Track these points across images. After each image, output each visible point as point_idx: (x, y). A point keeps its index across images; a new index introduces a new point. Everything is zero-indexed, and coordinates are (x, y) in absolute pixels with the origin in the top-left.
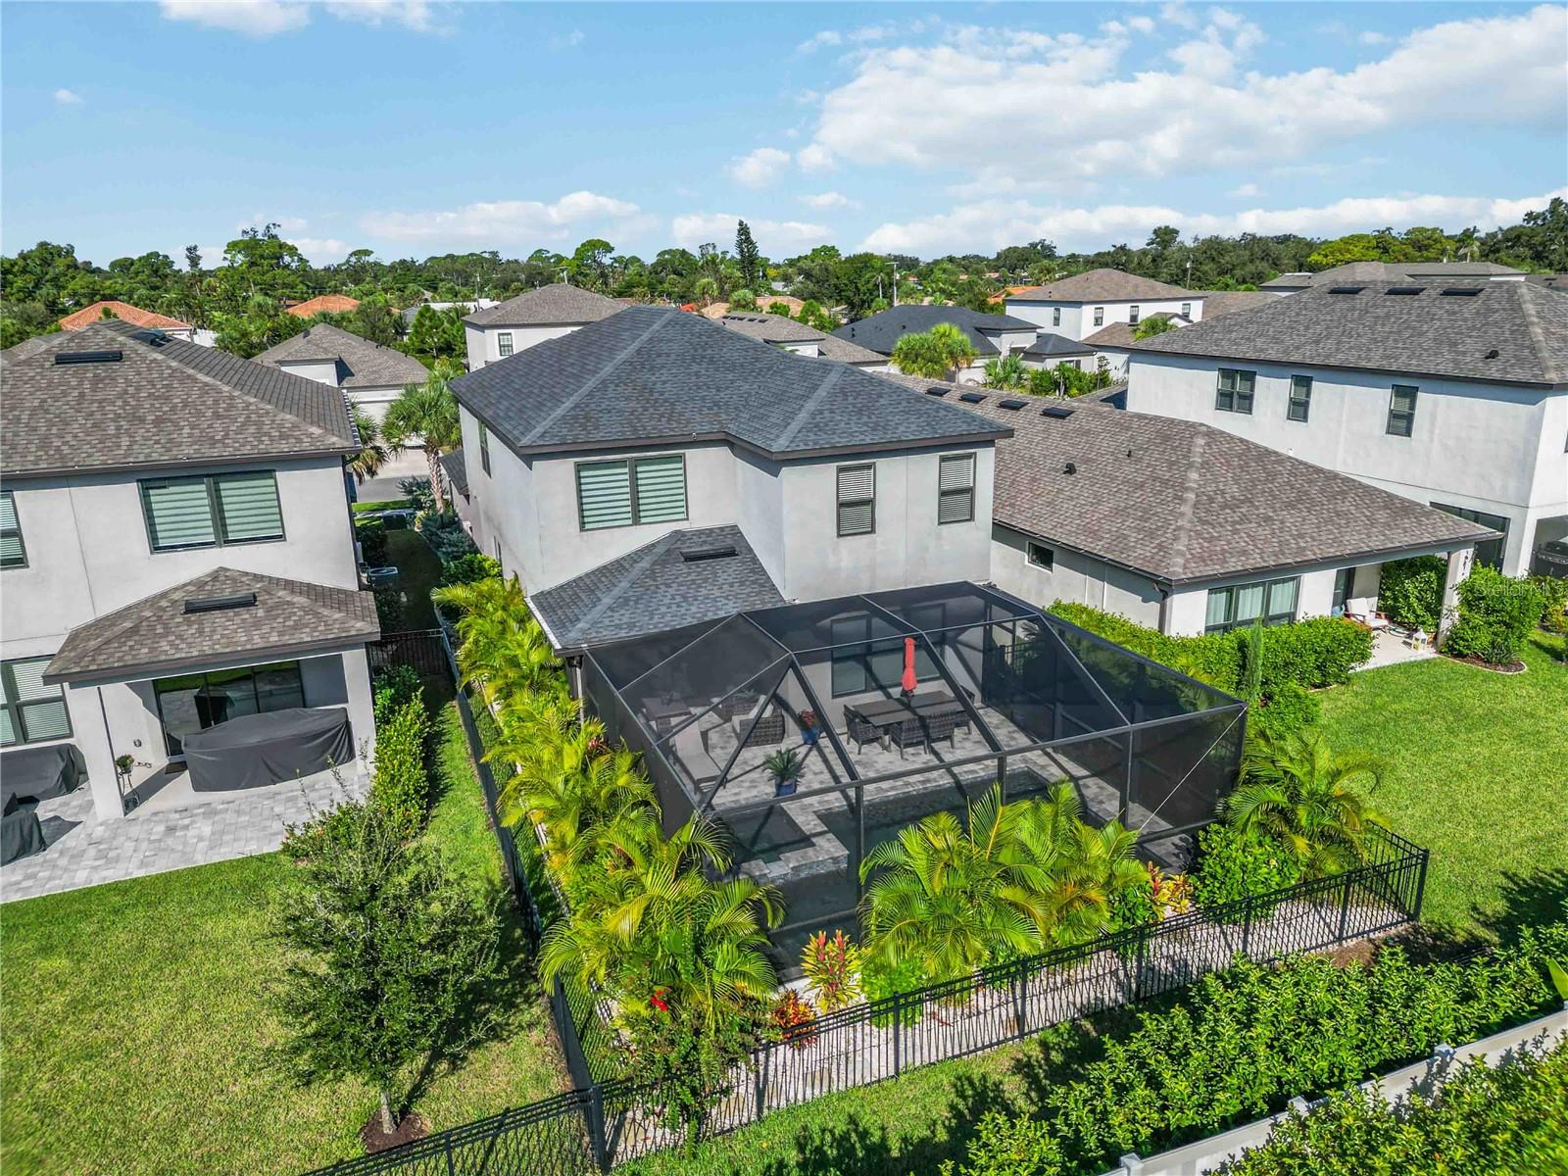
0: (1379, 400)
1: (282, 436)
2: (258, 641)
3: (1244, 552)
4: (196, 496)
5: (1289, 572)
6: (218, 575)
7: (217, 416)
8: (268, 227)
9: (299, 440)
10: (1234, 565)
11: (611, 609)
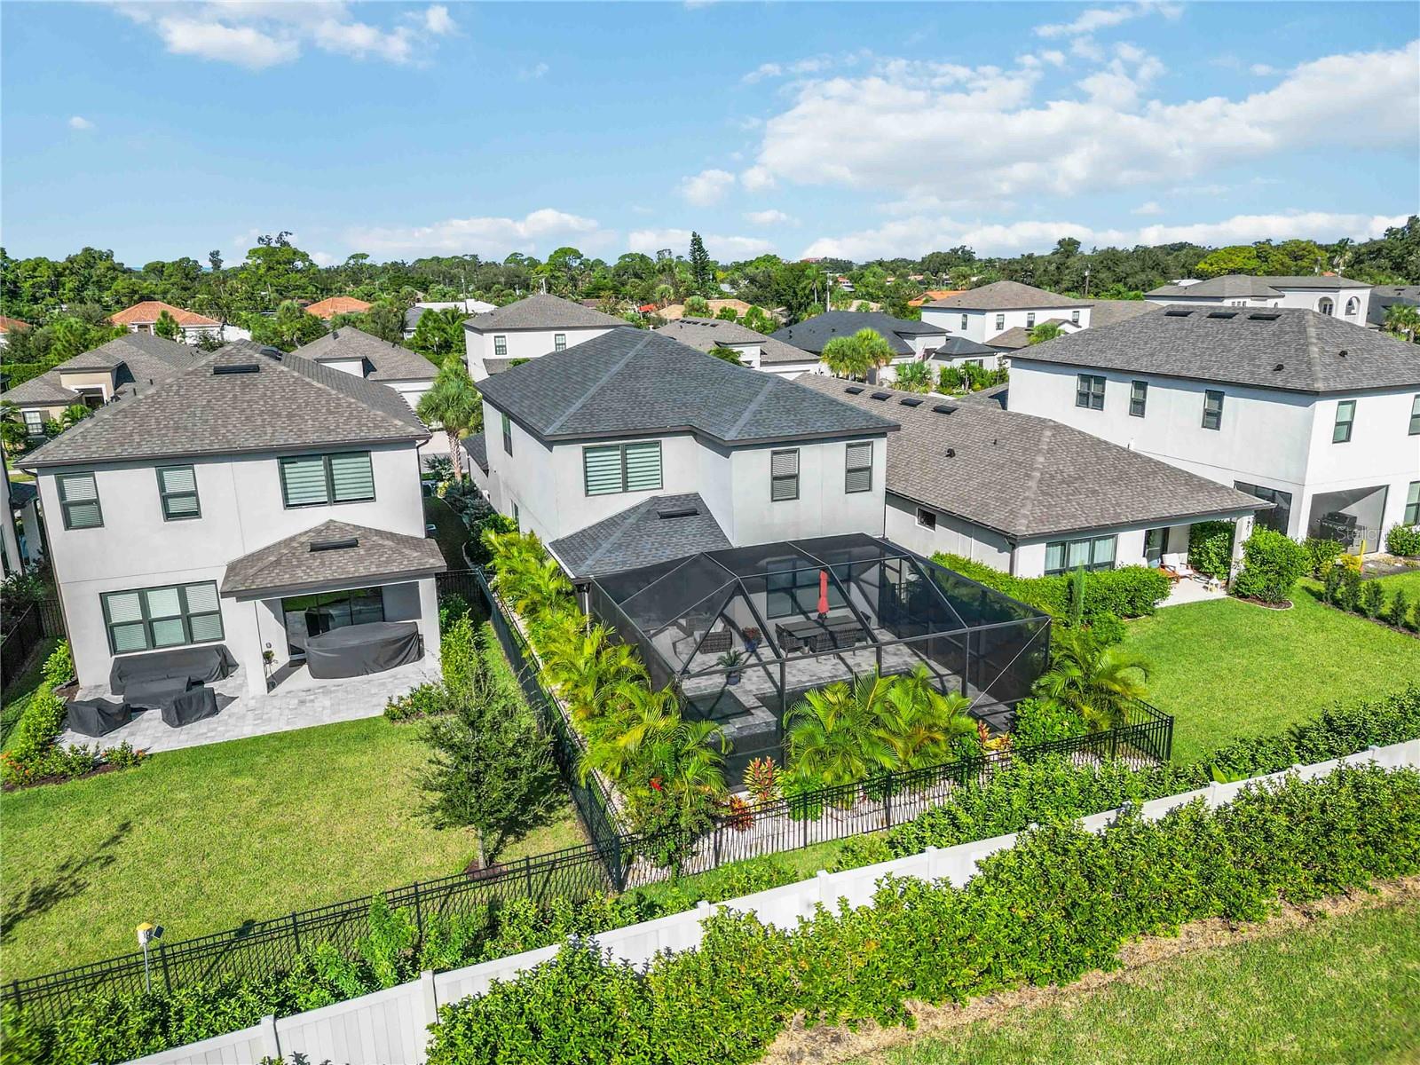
0: (1196, 401)
1: (376, 427)
2: (362, 572)
3: (1074, 516)
4: (318, 467)
5: (1108, 531)
6: (329, 525)
7: (330, 412)
8: (281, 235)
9: (389, 430)
10: (1065, 525)
11: (609, 551)
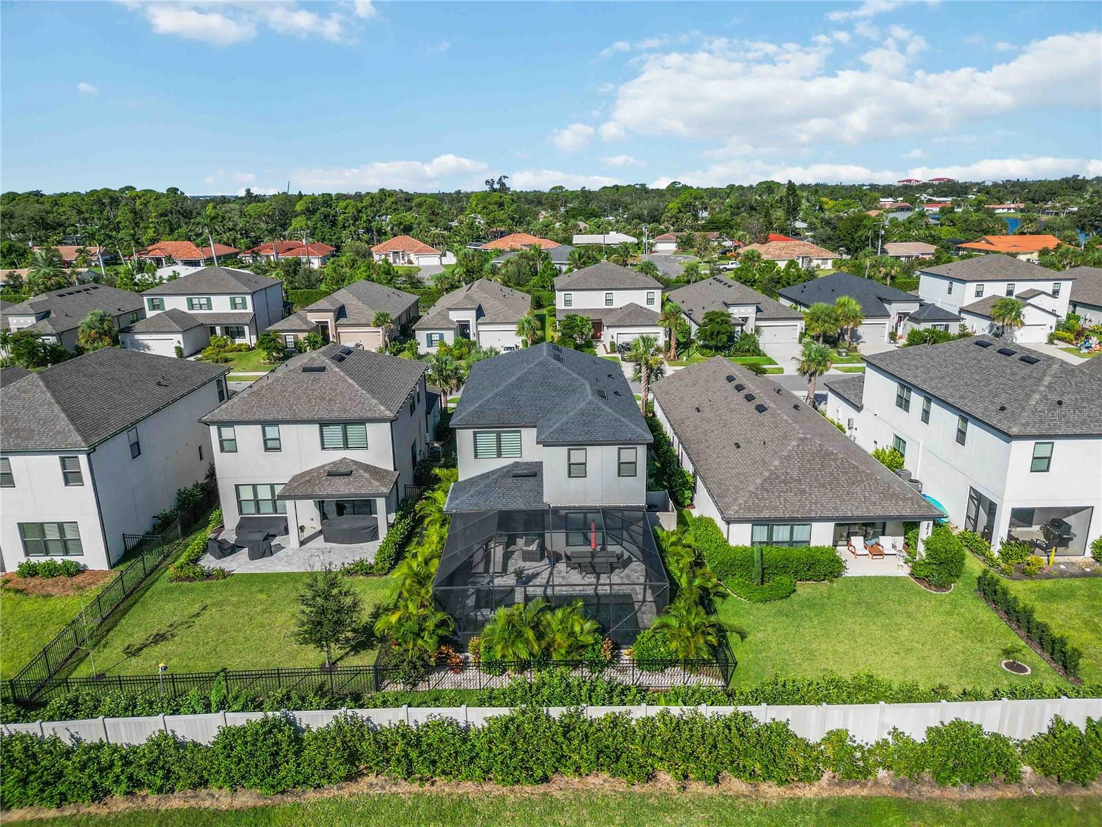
0: (953, 420)
1: (370, 410)
4: (338, 430)
6: (343, 461)
8: (501, 178)
9: (376, 412)
11: (472, 496)
